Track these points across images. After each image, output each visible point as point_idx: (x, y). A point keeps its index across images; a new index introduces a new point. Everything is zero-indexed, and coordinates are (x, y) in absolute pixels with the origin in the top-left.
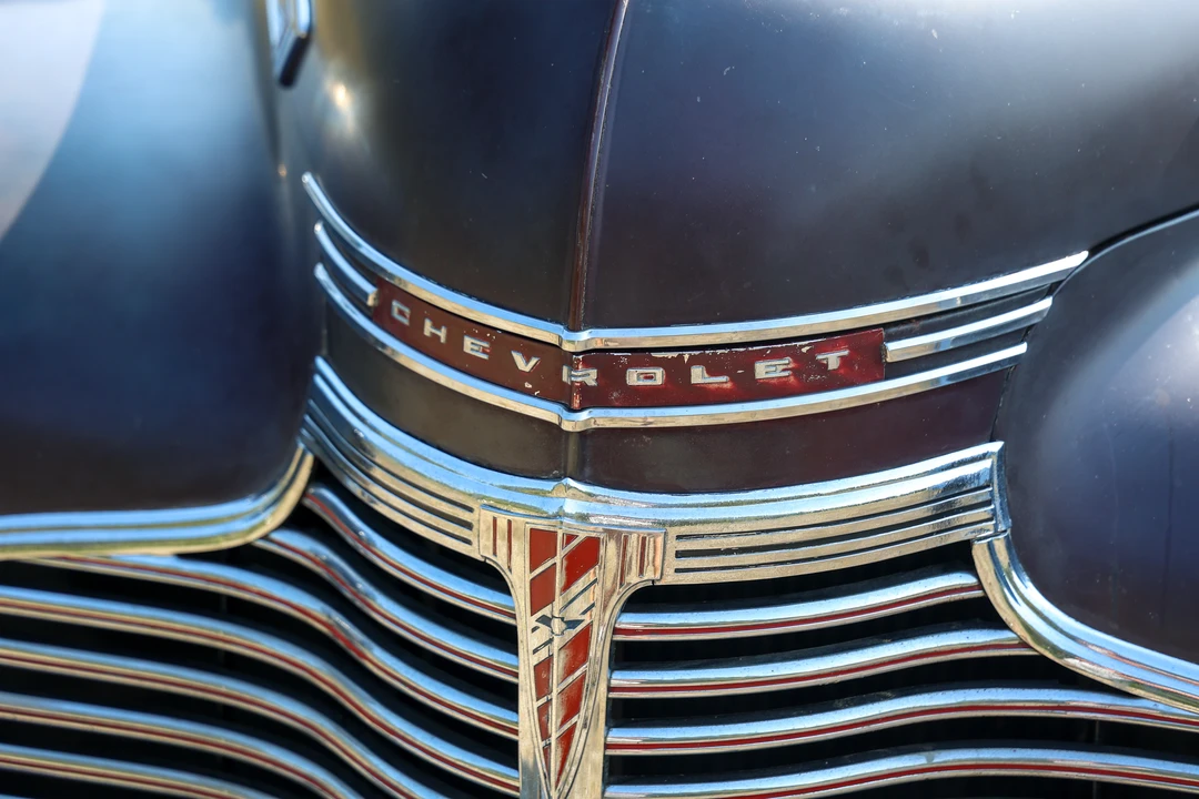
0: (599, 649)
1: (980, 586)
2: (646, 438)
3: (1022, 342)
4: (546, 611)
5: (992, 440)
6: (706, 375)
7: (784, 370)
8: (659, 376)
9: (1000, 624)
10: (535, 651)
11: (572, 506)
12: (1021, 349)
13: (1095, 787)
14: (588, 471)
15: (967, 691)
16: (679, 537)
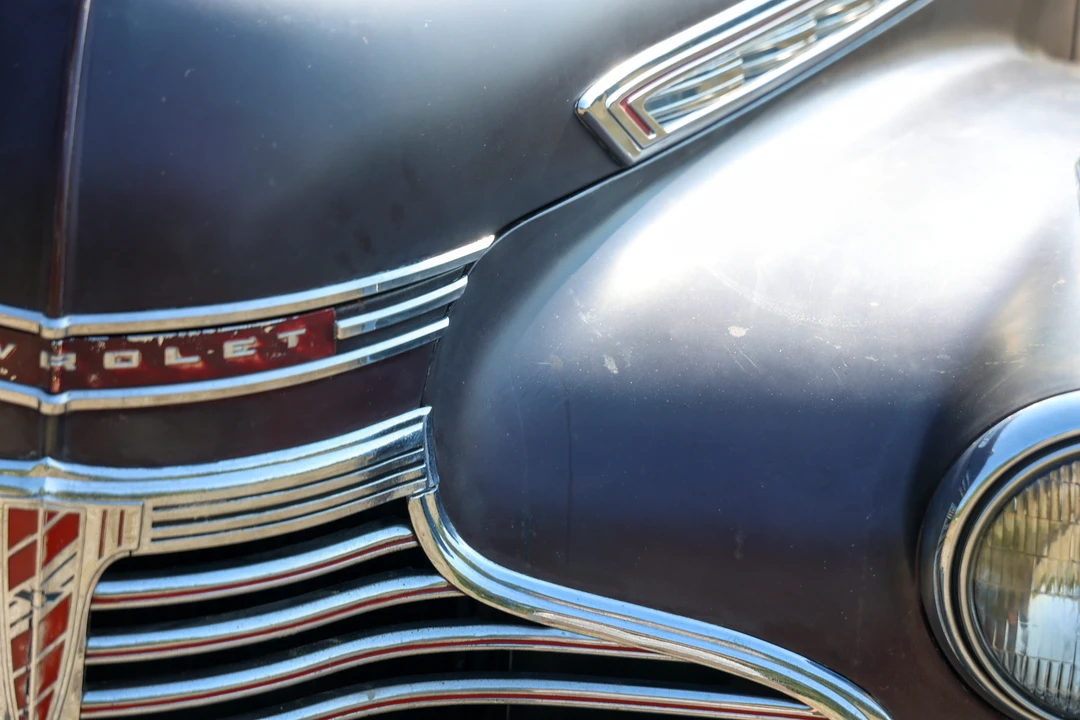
0: (77, 619)
1: (415, 537)
2: (122, 418)
3: (444, 317)
4: (25, 586)
5: (422, 406)
6: (179, 355)
7: (250, 349)
8: (135, 359)
9: (431, 570)
10: (12, 625)
11: (52, 485)
12: (445, 323)
13: (508, 709)
14: (66, 450)
15: (403, 632)
16: (156, 509)
